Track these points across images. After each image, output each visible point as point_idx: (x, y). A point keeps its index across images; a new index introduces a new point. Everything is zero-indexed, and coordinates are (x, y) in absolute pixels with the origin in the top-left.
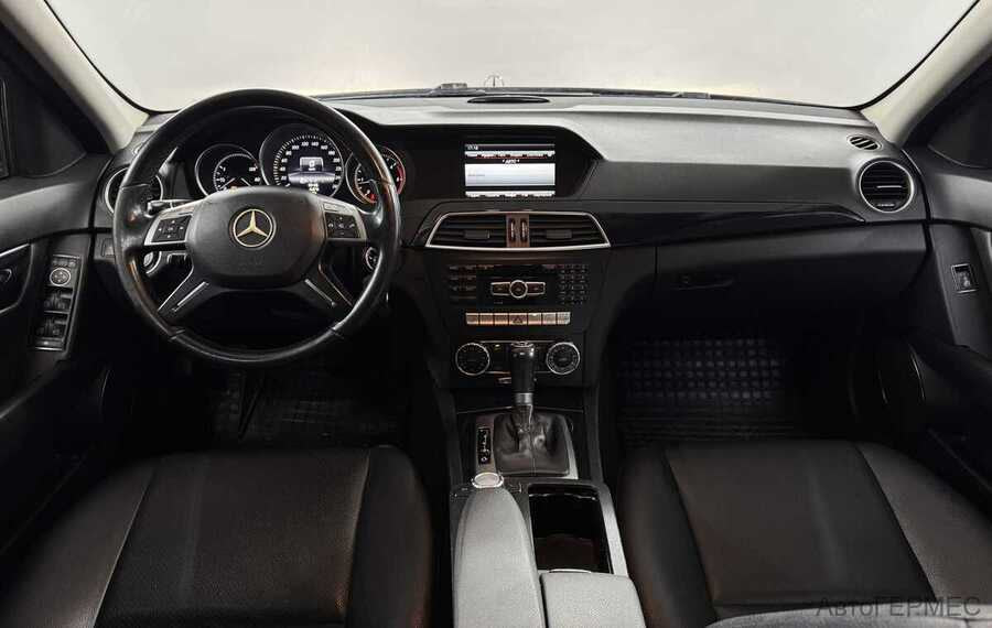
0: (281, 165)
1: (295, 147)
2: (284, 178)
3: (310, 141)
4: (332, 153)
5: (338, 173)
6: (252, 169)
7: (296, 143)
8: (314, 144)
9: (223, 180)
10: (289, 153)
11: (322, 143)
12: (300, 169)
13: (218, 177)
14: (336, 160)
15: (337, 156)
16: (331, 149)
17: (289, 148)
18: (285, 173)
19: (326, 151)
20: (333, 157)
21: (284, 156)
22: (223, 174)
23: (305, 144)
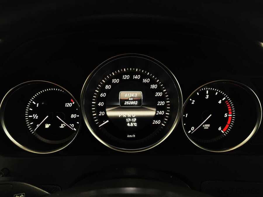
0: (99, 99)
1: (115, 81)
2: (102, 113)
3: (132, 74)
4: (154, 86)
5: (159, 108)
6: (69, 105)
7: (116, 77)
8: (136, 77)
9: (36, 117)
10: (107, 87)
11: (144, 76)
12: (119, 104)
13: (31, 113)
14: (159, 94)
15: (159, 90)
16: (153, 82)
17: (109, 82)
18: (103, 109)
19: (148, 85)
20: (155, 91)
21: (103, 90)
22: (35, 110)
23: (126, 77)
